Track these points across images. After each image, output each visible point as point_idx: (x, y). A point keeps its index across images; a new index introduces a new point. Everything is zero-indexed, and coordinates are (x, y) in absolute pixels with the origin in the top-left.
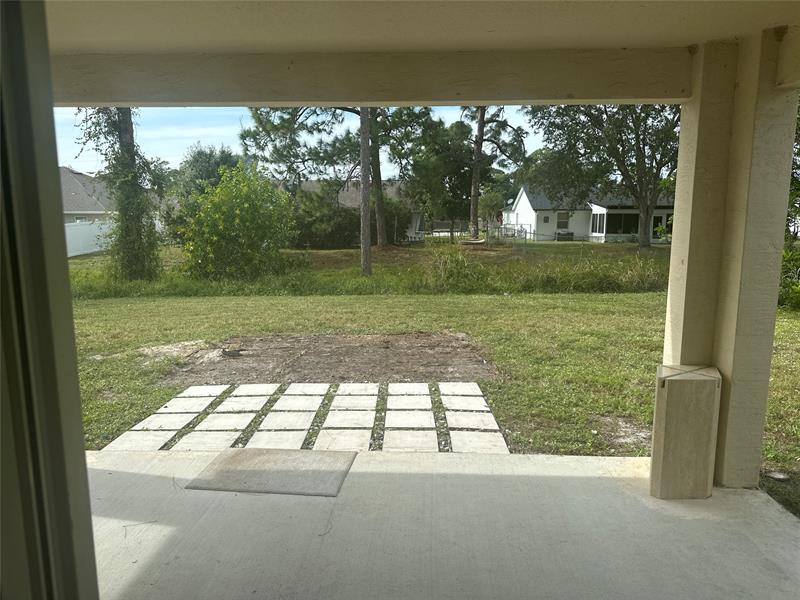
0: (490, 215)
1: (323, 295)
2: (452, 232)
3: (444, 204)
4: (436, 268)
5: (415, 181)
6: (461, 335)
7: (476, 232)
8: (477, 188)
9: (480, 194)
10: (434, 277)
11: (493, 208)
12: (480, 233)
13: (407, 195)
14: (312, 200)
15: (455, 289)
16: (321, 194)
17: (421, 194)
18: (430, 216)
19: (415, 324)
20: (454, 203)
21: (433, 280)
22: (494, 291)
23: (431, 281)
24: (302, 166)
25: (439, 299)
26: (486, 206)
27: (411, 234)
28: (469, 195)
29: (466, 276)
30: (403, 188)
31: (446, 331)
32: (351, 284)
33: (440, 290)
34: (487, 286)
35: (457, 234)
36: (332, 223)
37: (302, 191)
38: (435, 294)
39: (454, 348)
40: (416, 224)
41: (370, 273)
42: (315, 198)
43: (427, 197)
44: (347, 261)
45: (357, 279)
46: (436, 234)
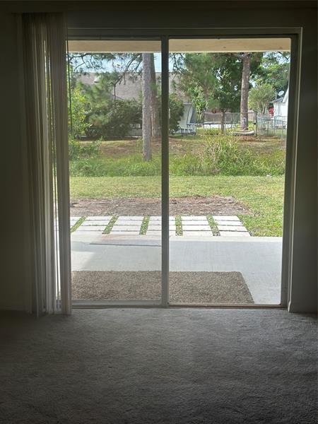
0: (261, 106)
1: (112, 176)
2: (223, 123)
3: (216, 96)
4: (208, 153)
5: (189, 74)
6: (228, 198)
7: (247, 123)
8: (247, 81)
9: (250, 86)
10: (206, 161)
11: (264, 100)
12: (250, 126)
13: (182, 88)
14: (91, 93)
15: (225, 171)
16: (100, 87)
17: (193, 86)
18: (203, 108)
19: (193, 192)
20: (225, 96)
21: (207, 164)
22: (259, 173)
23: (204, 165)
24: (80, 61)
25: (211, 178)
26: (257, 98)
27: (183, 125)
28: (239, 87)
29: (234, 161)
30: (177, 82)
31: (216, 196)
32: (136, 167)
33: (212, 173)
34: (253, 169)
35: (227, 126)
36: (109, 115)
37: (82, 85)
38: (208, 175)
39: (223, 204)
40: (188, 115)
41: (151, 158)
42: (95, 91)
43: (198, 89)
44: (124, 151)
45: (141, 164)
46: (207, 127)
